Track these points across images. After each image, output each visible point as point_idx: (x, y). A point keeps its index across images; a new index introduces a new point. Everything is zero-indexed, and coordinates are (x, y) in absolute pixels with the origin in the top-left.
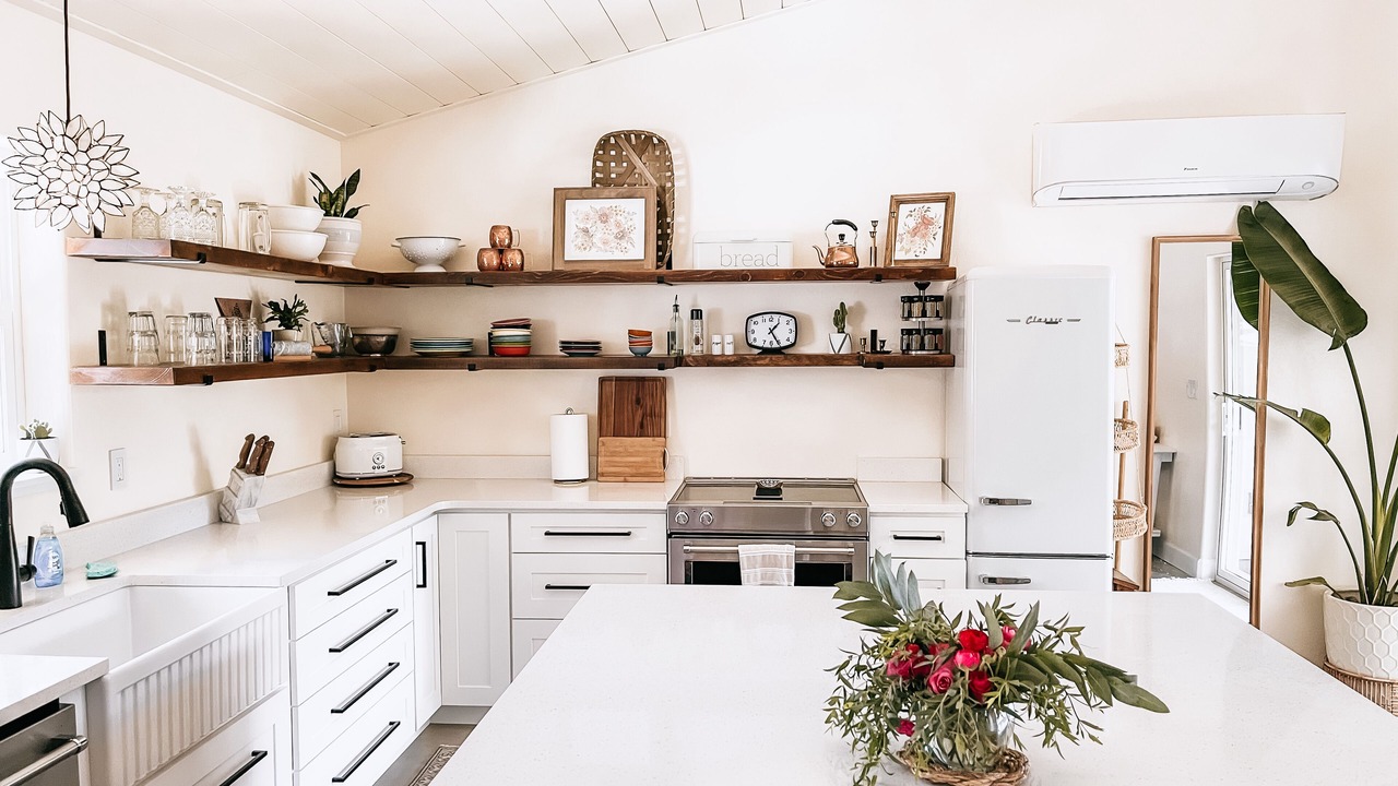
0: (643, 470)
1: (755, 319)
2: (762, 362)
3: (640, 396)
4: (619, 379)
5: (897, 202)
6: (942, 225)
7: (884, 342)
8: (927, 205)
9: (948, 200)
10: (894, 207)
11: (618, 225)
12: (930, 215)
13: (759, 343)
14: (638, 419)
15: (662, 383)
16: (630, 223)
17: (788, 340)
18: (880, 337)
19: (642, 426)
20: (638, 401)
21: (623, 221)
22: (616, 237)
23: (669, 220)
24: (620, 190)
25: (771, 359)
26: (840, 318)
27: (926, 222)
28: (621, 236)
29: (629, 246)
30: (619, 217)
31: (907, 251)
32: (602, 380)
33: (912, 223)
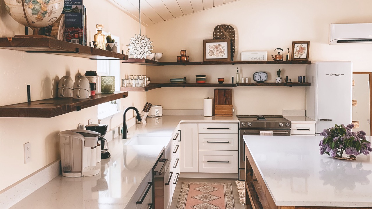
0: (227, 113)
1: (256, 74)
2: (258, 85)
3: (225, 94)
4: (219, 89)
5: (294, 43)
6: (306, 49)
7: (290, 80)
8: (302, 44)
9: (308, 43)
10: (293, 44)
11: (220, 49)
12: (303, 47)
13: (257, 80)
14: (224, 100)
15: (230, 90)
16: (223, 49)
17: (265, 79)
18: (289, 78)
19: (225, 101)
20: (224, 95)
21: (222, 48)
22: (220, 52)
23: (233, 48)
24: (220, 40)
25: (261, 84)
26: (279, 73)
27: (302, 49)
28: (221, 52)
29: (223, 55)
30: (220, 47)
31: (297, 56)
32: (215, 90)
33: (298, 49)
